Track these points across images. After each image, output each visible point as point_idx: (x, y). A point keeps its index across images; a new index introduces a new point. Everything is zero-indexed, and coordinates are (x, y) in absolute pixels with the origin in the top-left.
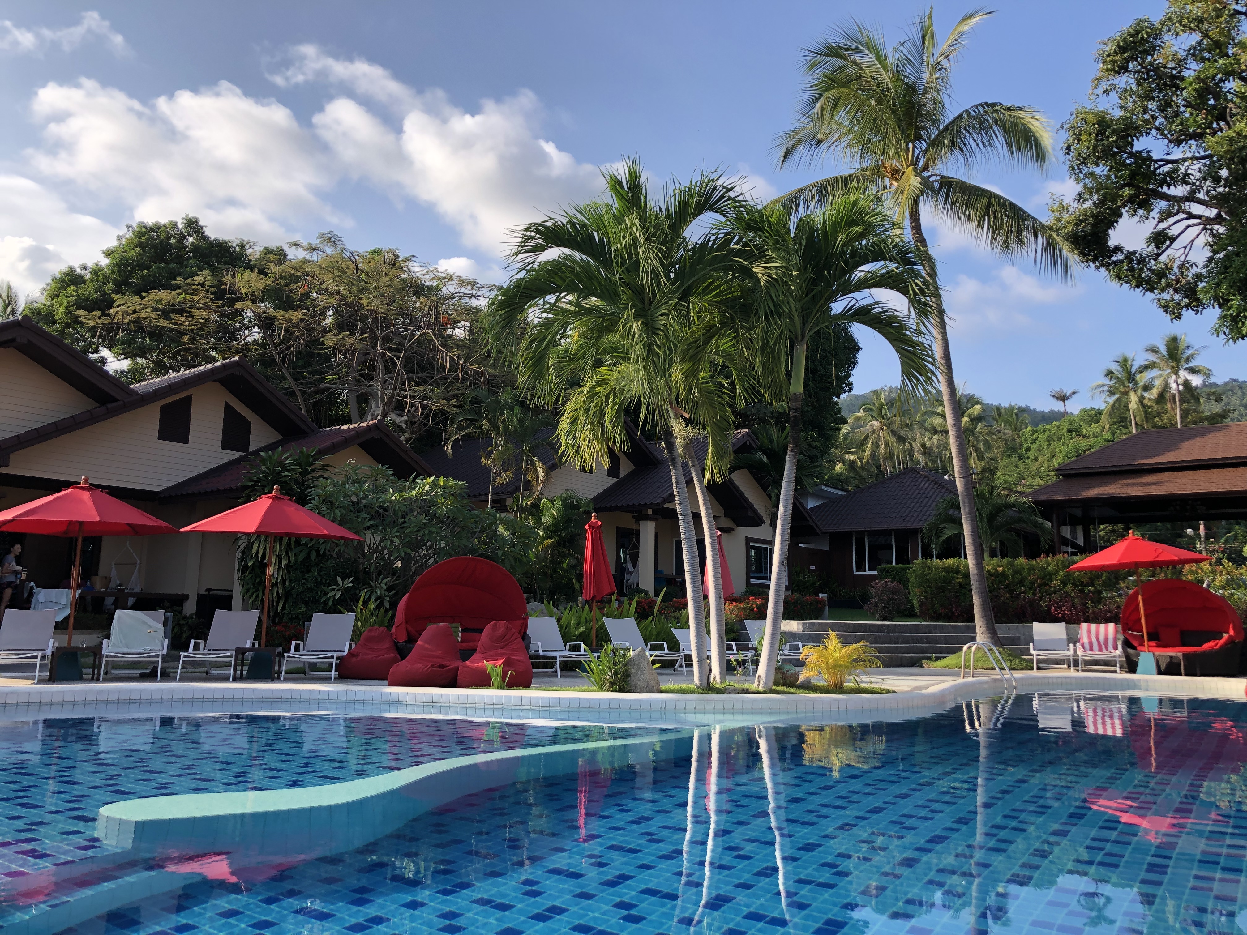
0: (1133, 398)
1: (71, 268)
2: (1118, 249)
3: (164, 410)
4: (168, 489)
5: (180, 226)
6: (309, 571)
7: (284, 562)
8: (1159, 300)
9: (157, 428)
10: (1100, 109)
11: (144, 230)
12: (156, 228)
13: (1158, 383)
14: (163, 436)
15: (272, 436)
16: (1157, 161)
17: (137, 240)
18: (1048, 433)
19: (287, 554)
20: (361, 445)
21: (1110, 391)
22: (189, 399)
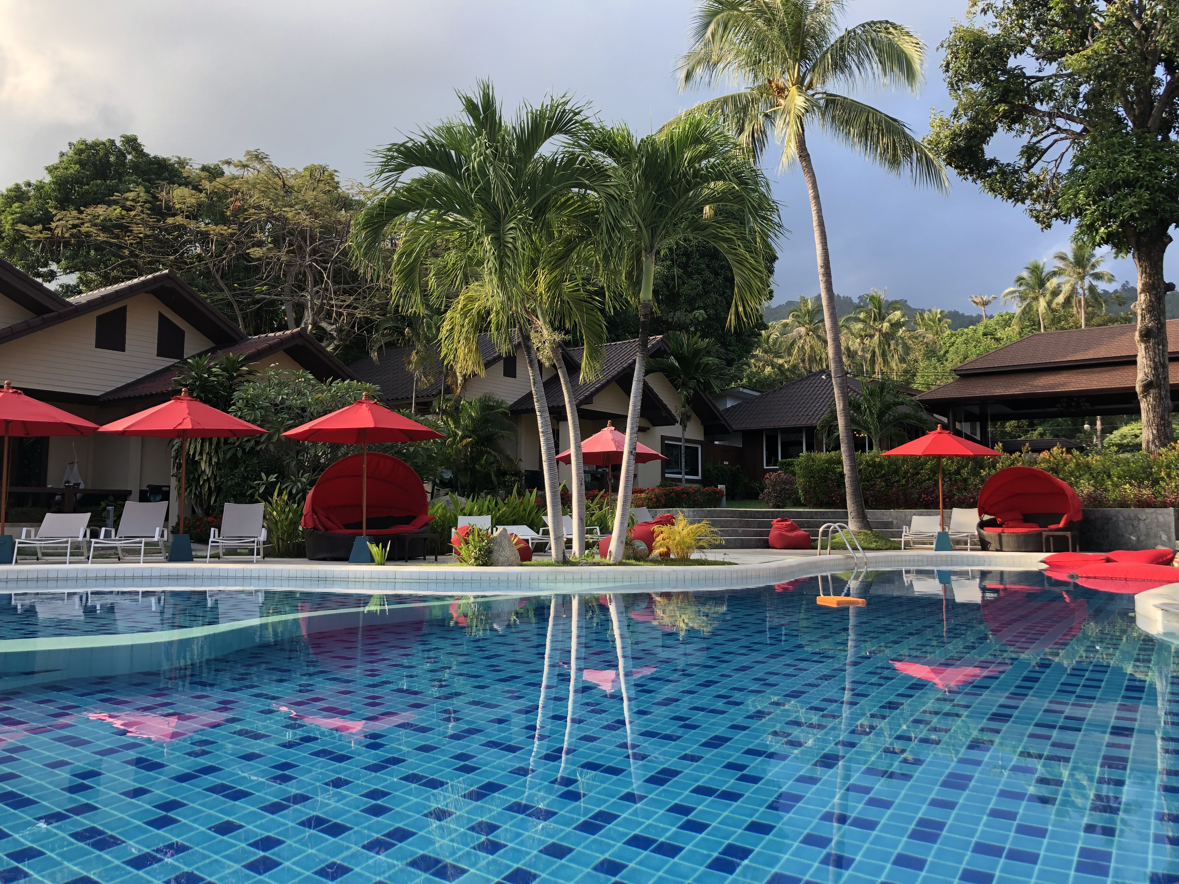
0: (1042, 304)
1: (17, 185)
2: (993, 162)
3: (101, 320)
4: (107, 394)
5: (118, 144)
6: (237, 467)
7: (214, 460)
8: (1031, 211)
9: (94, 337)
10: (977, 27)
11: (83, 147)
12: (95, 146)
13: (1066, 289)
14: (99, 345)
15: (206, 344)
16: (1029, 78)
17: (76, 157)
18: (964, 337)
19: (216, 452)
20: (288, 351)
21: (1021, 297)
22: (124, 310)
